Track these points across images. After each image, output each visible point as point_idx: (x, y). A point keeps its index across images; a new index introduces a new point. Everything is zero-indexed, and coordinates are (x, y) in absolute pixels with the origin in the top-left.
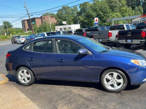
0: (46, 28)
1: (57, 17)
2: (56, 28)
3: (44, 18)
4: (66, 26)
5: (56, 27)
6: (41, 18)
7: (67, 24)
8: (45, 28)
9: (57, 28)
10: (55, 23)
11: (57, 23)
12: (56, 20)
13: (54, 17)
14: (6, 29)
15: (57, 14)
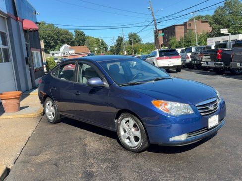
0: (190, 41)
1: (212, 22)
2: (208, 42)
3: (190, 25)
4: (228, 36)
5: (208, 39)
6: (185, 24)
7: (230, 34)
8: (188, 42)
9: (211, 41)
10: (208, 33)
11: (212, 32)
12: (210, 26)
13: (207, 22)
14: (132, 44)
15: (214, 16)
